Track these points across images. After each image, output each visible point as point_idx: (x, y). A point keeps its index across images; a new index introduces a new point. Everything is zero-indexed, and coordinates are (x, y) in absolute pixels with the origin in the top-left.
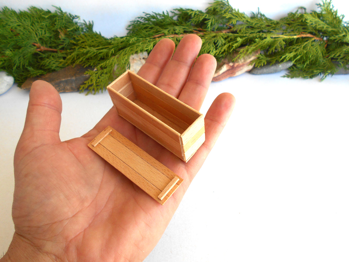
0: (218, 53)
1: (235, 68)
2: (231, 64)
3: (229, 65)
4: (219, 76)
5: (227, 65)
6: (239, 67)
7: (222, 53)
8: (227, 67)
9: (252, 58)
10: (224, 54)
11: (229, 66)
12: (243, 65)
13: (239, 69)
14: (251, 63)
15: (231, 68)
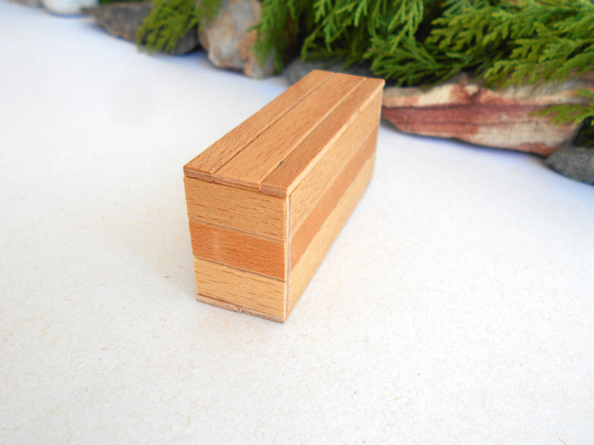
0: (448, 41)
1: (481, 105)
2: (472, 89)
3: (462, 91)
4: (411, 107)
5: (458, 87)
6: (496, 107)
7: (465, 48)
8: (453, 92)
9: (561, 96)
10: (468, 52)
11: (462, 94)
12: (513, 108)
13: (493, 118)
14: (549, 110)
15: (465, 102)
